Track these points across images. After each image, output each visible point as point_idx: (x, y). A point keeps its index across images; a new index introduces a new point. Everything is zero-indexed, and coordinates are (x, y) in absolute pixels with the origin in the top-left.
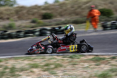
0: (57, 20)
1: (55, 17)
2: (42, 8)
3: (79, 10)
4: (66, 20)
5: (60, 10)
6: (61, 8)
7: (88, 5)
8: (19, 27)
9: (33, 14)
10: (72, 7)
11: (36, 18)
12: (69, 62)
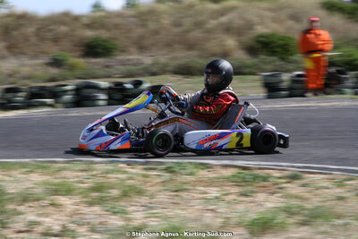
0: (129, 60)
1: (123, 51)
2: (85, 21)
3: (197, 34)
4: (157, 64)
5: (139, 31)
6: (143, 26)
7: (224, 19)
8: (10, 76)
9: (56, 40)
10: (177, 24)
11: (62, 50)
12: (162, 182)
